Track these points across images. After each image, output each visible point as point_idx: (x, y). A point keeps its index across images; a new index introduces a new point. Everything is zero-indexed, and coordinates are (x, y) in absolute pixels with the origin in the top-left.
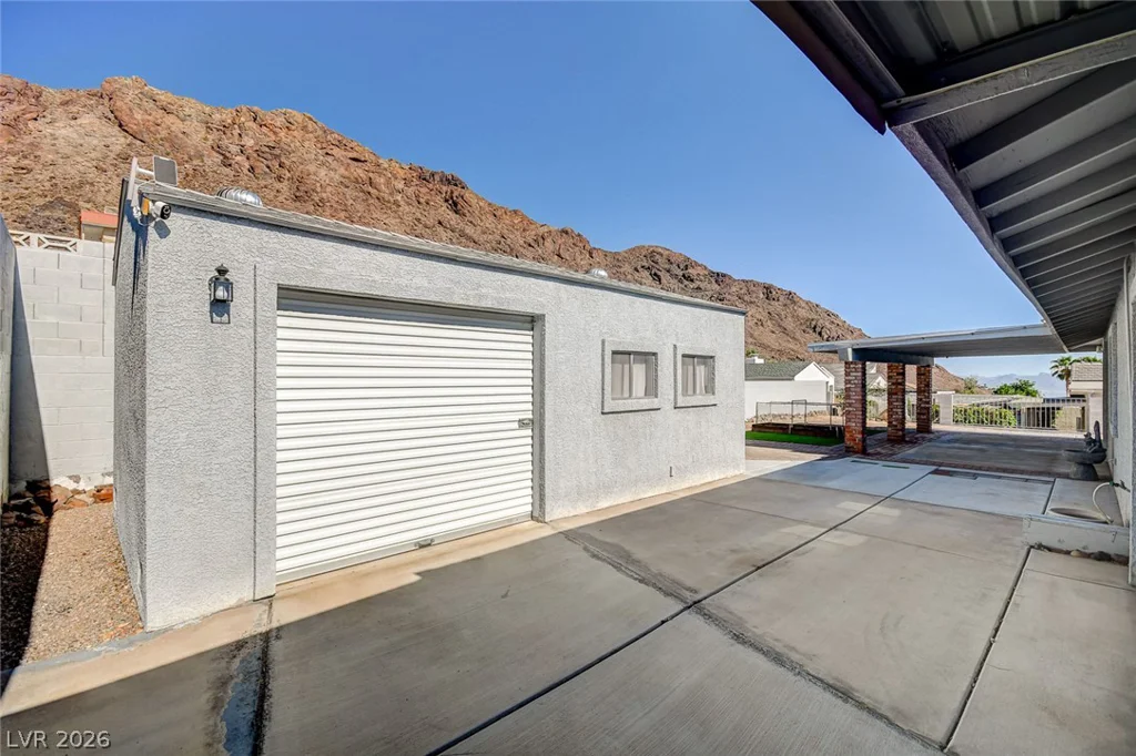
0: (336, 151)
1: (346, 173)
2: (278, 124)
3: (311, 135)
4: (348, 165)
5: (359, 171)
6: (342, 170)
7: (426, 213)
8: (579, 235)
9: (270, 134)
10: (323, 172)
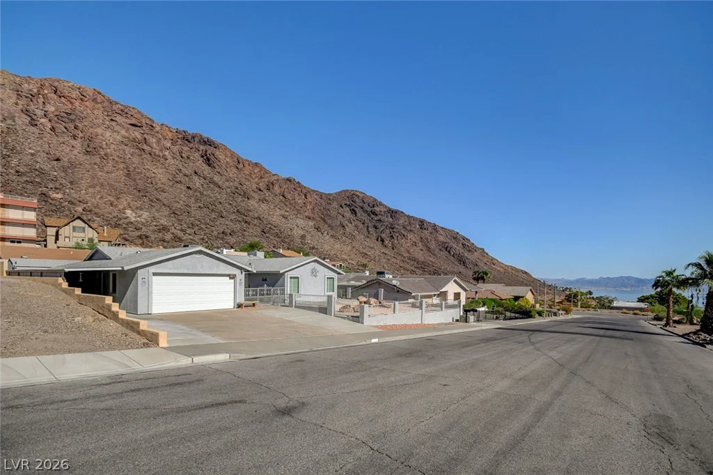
0: (119, 118)
1: (126, 134)
2: (74, 96)
3: (100, 106)
4: (128, 129)
5: (137, 134)
6: (123, 132)
7: (186, 165)
8: (299, 183)
9: (68, 103)
10: (108, 134)
